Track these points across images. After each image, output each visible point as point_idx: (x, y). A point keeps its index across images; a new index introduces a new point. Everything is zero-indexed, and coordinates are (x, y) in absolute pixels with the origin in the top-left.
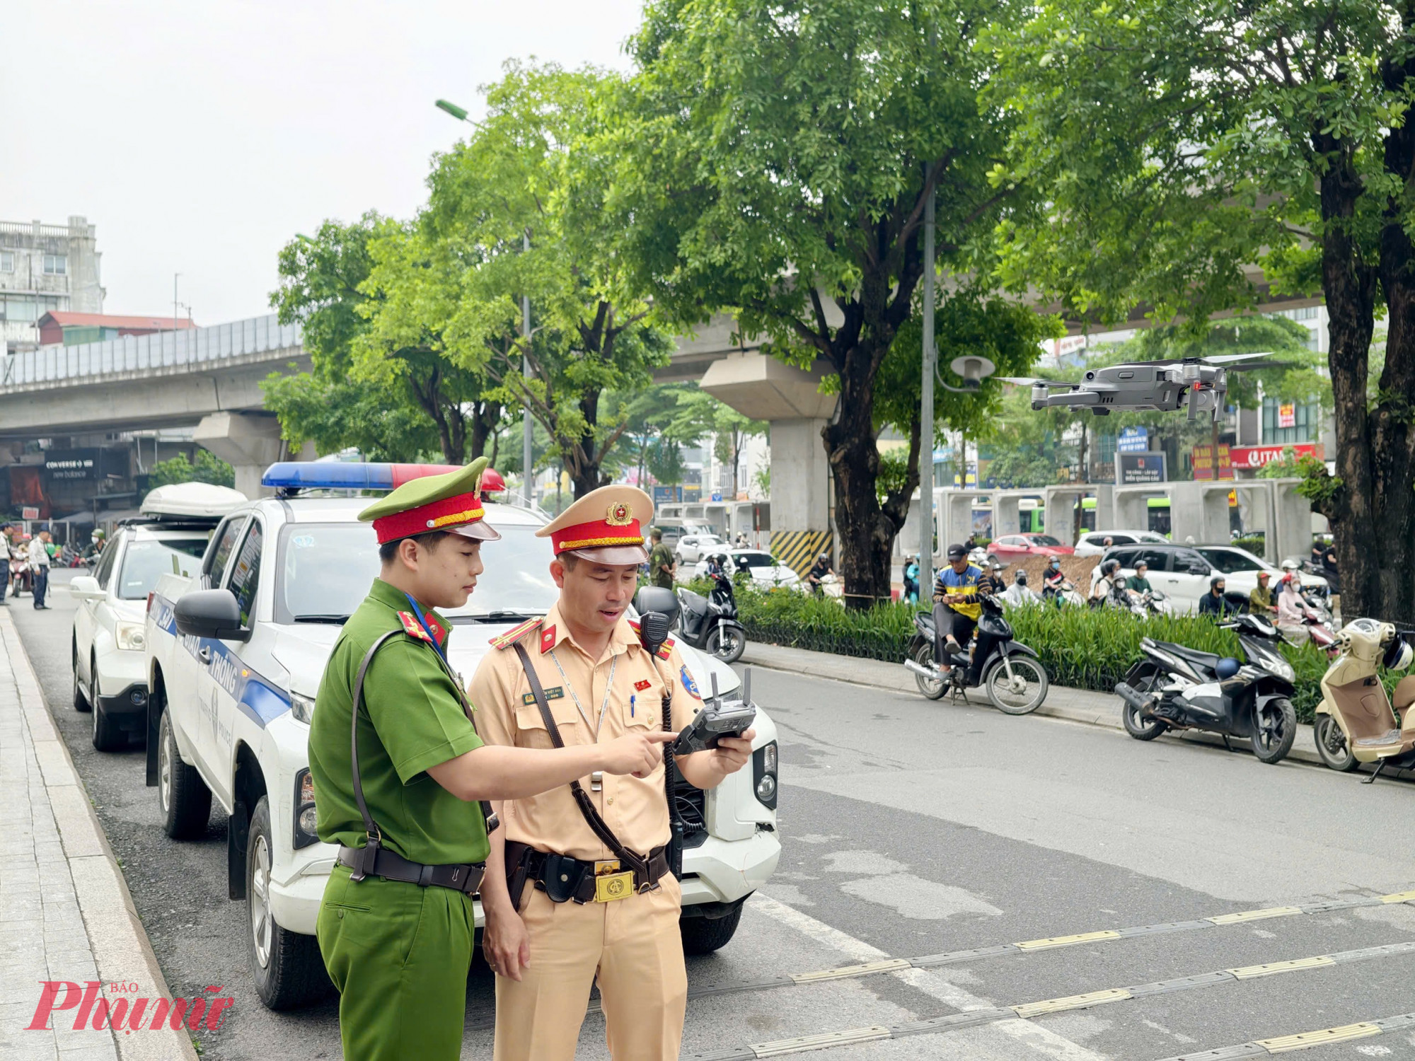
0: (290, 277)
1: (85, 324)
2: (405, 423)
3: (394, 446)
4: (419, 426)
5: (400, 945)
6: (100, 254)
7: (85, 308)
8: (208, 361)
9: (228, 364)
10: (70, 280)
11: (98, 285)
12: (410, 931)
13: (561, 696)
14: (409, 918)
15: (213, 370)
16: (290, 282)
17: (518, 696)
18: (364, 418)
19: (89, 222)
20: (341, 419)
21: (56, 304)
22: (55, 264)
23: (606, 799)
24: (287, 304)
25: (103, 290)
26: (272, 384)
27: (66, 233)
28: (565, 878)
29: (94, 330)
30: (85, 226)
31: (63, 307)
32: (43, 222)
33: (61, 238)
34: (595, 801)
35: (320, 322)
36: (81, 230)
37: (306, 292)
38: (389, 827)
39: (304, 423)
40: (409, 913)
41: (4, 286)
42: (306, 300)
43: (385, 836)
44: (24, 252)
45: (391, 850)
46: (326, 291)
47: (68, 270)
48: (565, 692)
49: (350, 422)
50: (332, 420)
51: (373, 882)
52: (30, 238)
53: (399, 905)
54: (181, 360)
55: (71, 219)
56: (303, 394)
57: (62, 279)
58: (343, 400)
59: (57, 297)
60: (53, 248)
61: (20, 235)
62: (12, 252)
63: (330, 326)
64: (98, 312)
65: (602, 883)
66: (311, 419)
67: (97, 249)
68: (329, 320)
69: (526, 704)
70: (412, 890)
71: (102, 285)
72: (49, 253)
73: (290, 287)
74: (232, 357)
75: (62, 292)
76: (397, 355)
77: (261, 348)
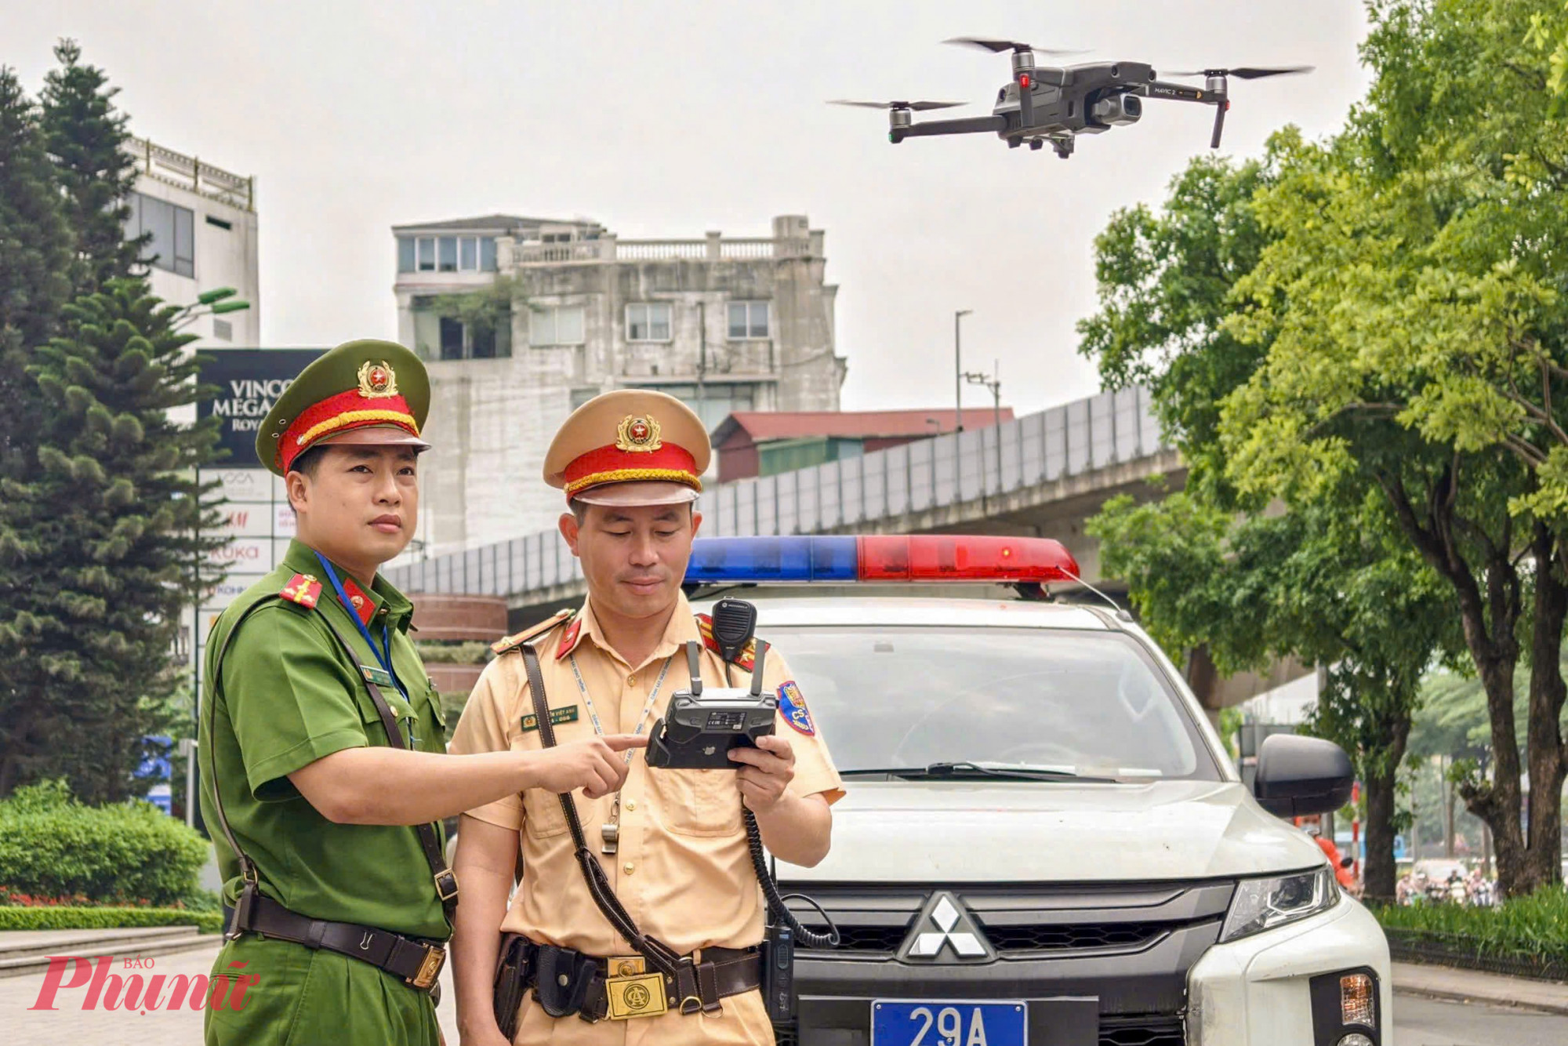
0: (1121, 288)
1: (799, 434)
2: (1395, 592)
3: (1374, 644)
4: (1424, 599)
5: (278, 1026)
6: (834, 289)
7: (808, 402)
8: (1022, 489)
9: (1060, 493)
10: (777, 347)
11: (831, 352)
12: (290, 1008)
13: (574, 718)
14: (290, 990)
15: (1031, 510)
16: (1123, 299)
17: (515, 719)
18: (1307, 586)
19: (813, 226)
20: (1261, 589)
21: (751, 399)
22: (749, 317)
23: (621, 865)
24: (1117, 346)
25: (841, 362)
26: (1111, 523)
27: (768, 251)
28: (564, 980)
29: (816, 444)
30: (804, 234)
31: (765, 404)
32: (725, 235)
33: (760, 263)
34: (607, 868)
35: (1186, 376)
36: (796, 242)
37: (1156, 317)
38: (270, 868)
39: (1181, 602)
40: (291, 983)
41: (655, 370)
42: (1159, 335)
43: (263, 878)
44: (692, 298)
45: (270, 897)
46: (1194, 309)
47: (773, 327)
48: (582, 713)
49: (1277, 595)
50: (1241, 593)
51: (251, 943)
52: (702, 267)
53: (280, 972)
54: (970, 493)
55: (779, 222)
56: (1178, 541)
57: (762, 348)
58: (1266, 549)
59: (754, 385)
60: (745, 285)
61: (684, 264)
62: (670, 301)
63: (1204, 383)
64: (831, 409)
65: (616, 989)
66: (1194, 593)
67: (829, 281)
68: (1203, 371)
69: (525, 730)
70: (295, 952)
71: (839, 353)
72: (739, 298)
73: (1123, 307)
74: (1068, 478)
75: (762, 373)
76: (1323, 431)
77: (1125, 454)
